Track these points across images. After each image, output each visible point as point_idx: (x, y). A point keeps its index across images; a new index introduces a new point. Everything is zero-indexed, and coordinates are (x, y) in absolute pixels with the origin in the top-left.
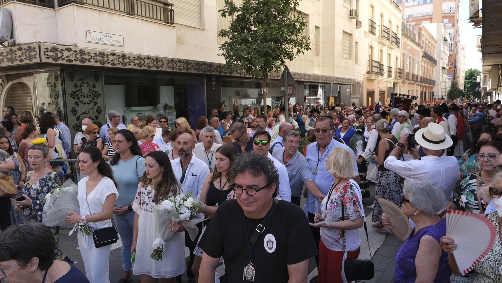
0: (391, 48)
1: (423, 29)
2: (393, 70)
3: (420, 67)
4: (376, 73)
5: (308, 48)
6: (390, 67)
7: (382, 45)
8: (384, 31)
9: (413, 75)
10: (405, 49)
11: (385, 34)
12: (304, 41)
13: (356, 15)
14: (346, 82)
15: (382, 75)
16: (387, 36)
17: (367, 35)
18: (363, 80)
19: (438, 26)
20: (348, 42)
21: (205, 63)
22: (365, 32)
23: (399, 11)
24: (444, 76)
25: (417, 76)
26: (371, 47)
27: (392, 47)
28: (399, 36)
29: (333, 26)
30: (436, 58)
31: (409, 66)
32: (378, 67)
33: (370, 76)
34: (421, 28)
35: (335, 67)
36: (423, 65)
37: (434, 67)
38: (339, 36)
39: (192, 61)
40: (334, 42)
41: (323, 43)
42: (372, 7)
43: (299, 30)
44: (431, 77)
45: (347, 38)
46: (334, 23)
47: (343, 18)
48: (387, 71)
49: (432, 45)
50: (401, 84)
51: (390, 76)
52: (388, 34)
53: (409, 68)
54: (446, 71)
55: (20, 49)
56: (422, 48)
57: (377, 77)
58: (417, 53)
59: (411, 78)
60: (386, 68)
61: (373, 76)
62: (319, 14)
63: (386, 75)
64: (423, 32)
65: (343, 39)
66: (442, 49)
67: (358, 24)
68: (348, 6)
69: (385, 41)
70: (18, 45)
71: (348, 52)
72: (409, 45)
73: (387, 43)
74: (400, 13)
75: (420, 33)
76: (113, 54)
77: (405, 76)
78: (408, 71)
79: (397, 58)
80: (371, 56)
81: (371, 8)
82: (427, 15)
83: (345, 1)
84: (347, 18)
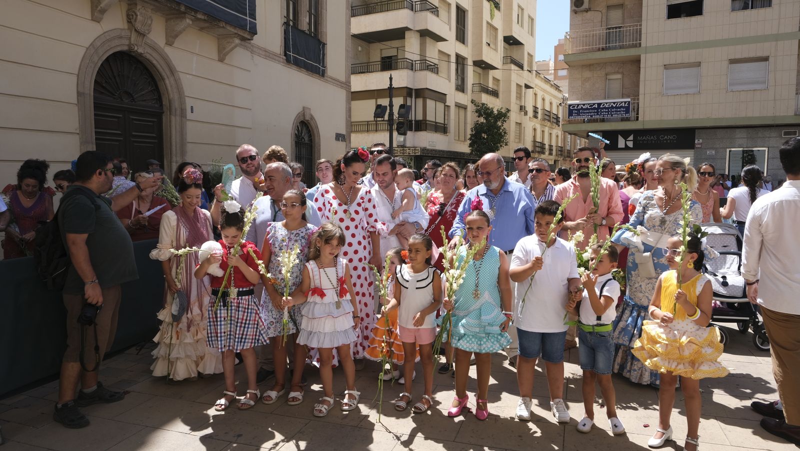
0: (552, 128)
2: (554, 149)
4: (539, 152)
5: (506, 145)
6: (551, 146)
7: (544, 127)
8: (545, 114)
11: (547, 117)
12: (505, 141)
13: (524, 108)
15: (544, 153)
16: (548, 118)
17: (532, 119)
20: (519, 130)
21: (456, 152)
22: (530, 118)
23: (559, 91)
26: (535, 130)
28: (560, 115)
31: (570, 143)
32: (540, 147)
38: (513, 127)
42: (536, 94)
45: (518, 127)
47: (516, 113)
48: (548, 150)
50: (562, 161)
51: (551, 154)
52: (549, 116)
55: (409, 149)
60: (547, 147)
63: (547, 153)
65: (516, 128)
67: (526, 114)
68: (518, 102)
69: (547, 123)
70: (407, 147)
71: (518, 137)
73: (549, 124)
74: (560, 93)
76: (434, 150)
77: (566, 154)
78: (568, 148)
79: (557, 136)
80: (534, 137)
81: (534, 95)
83: (516, 99)
84: (518, 112)
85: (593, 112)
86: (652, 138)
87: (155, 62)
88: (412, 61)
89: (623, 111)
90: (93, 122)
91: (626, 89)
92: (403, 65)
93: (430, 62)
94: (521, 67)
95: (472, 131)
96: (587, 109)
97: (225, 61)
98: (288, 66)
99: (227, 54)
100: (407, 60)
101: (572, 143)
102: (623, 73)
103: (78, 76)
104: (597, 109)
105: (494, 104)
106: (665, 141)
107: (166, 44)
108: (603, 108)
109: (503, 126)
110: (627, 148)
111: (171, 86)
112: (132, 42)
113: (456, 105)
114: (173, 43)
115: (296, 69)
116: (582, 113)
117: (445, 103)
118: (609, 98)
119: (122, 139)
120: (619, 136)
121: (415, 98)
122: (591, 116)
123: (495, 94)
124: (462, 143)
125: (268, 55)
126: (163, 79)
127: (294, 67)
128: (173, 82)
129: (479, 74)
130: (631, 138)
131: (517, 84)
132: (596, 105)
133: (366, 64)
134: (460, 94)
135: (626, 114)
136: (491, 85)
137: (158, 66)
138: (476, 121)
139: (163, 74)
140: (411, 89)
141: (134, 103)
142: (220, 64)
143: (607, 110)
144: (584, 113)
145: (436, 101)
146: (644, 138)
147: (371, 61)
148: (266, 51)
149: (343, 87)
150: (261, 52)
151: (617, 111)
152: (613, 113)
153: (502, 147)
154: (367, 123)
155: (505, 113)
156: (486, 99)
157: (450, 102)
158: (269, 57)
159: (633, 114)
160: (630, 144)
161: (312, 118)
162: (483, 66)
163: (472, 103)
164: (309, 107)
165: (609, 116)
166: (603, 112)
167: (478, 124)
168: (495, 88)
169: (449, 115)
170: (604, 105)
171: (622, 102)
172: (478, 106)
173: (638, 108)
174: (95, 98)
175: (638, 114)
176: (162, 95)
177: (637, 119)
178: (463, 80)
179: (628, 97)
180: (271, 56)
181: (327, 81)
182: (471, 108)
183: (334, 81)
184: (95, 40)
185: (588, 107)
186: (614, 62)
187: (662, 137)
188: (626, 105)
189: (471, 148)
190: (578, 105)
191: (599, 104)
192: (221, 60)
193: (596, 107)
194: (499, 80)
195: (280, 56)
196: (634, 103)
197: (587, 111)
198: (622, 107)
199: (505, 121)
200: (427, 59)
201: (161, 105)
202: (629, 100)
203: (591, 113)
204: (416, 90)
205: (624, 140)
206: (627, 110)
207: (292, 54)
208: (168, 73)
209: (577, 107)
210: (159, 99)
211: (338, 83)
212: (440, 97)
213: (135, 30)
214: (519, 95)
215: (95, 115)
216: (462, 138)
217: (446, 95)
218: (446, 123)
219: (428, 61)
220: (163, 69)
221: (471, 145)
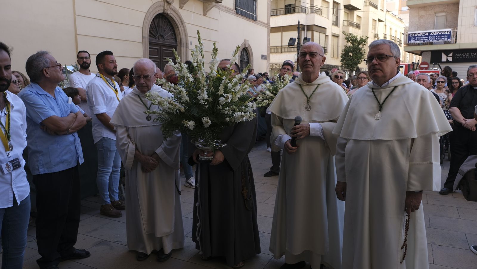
12: (364, 58)
13: (378, 36)
23: (402, 23)
31: (408, 58)
43: (363, 54)
52: (394, 40)
53: (408, 59)
68: (373, 31)
83: (372, 29)
84: (373, 38)
85: (425, 39)
86: (466, 54)
87: (174, 18)
88: (305, 7)
89: (446, 37)
90: (149, 52)
91: (449, 22)
92: (299, 11)
93: (316, 7)
94: (376, 7)
95: (343, 52)
96: (421, 36)
97: (207, 15)
98: (237, 16)
99: (208, 11)
100: (302, 7)
101: (410, 59)
102: (447, 12)
103: (143, 28)
104: (428, 36)
105: (358, 34)
106: (475, 57)
107: (180, 8)
108: (432, 36)
109: (363, 48)
110: (448, 62)
111: (182, 31)
112: (165, 8)
113: (332, 35)
114: (183, 7)
115: (241, 17)
116: (417, 39)
117: (325, 34)
118: (436, 29)
119: (159, 60)
120: (443, 53)
121: (307, 31)
122: (424, 41)
123: (358, 26)
124: (336, 59)
125: (227, 10)
126: (178, 27)
127: (240, 16)
128: (182, 29)
129: (347, 13)
130: (451, 55)
131: (373, 19)
132: (428, 33)
133: (276, 10)
134: (335, 27)
135: (448, 39)
136: (355, 20)
137: (176, 20)
138: (345, 45)
139: (178, 24)
140: (304, 25)
141: (164, 41)
142: (204, 17)
143: (435, 37)
144: (419, 39)
145: (320, 32)
146: (460, 55)
147: (278, 8)
148: (226, 8)
149: (266, 26)
150: (223, 8)
151: (442, 37)
152: (439, 39)
153: (362, 62)
154: (276, 47)
155: (365, 39)
156: (352, 31)
157: (329, 32)
158: (227, 11)
159: (453, 39)
160: (450, 59)
161: (249, 46)
162: (350, 8)
163: (343, 33)
164: (248, 40)
165: (436, 41)
166: (432, 38)
167: (346, 47)
168: (358, 22)
169: (328, 42)
170: (433, 33)
171: (445, 31)
172: (347, 35)
173: (457, 35)
174: (149, 39)
175: (456, 39)
176: (177, 36)
177: (456, 42)
178: (337, 18)
179: (450, 27)
180: (229, 10)
181: (257, 24)
182: (342, 37)
183: (261, 23)
184: (149, 9)
185: (422, 35)
186: (441, 5)
187: (472, 54)
188: (448, 33)
189: (342, 63)
190: (415, 34)
191: (430, 33)
192: (205, 15)
193: (428, 35)
194: (360, 17)
195: (233, 10)
196: (454, 32)
197: (421, 38)
198: (445, 34)
199: (365, 45)
200: (315, 6)
201: (176, 41)
202: (450, 30)
203: (424, 39)
204: (307, 26)
205: (446, 57)
206: (449, 37)
207: (239, 8)
208: (180, 24)
209: (414, 35)
210: (175, 39)
211: (264, 24)
212: (322, 29)
213: (167, 2)
214: (374, 27)
215: (150, 48)
216: (336, 56)
217: (326, 28)
218: (326, 47)
219: (315, 7)
220: (178, 22)
221: (342, 61)
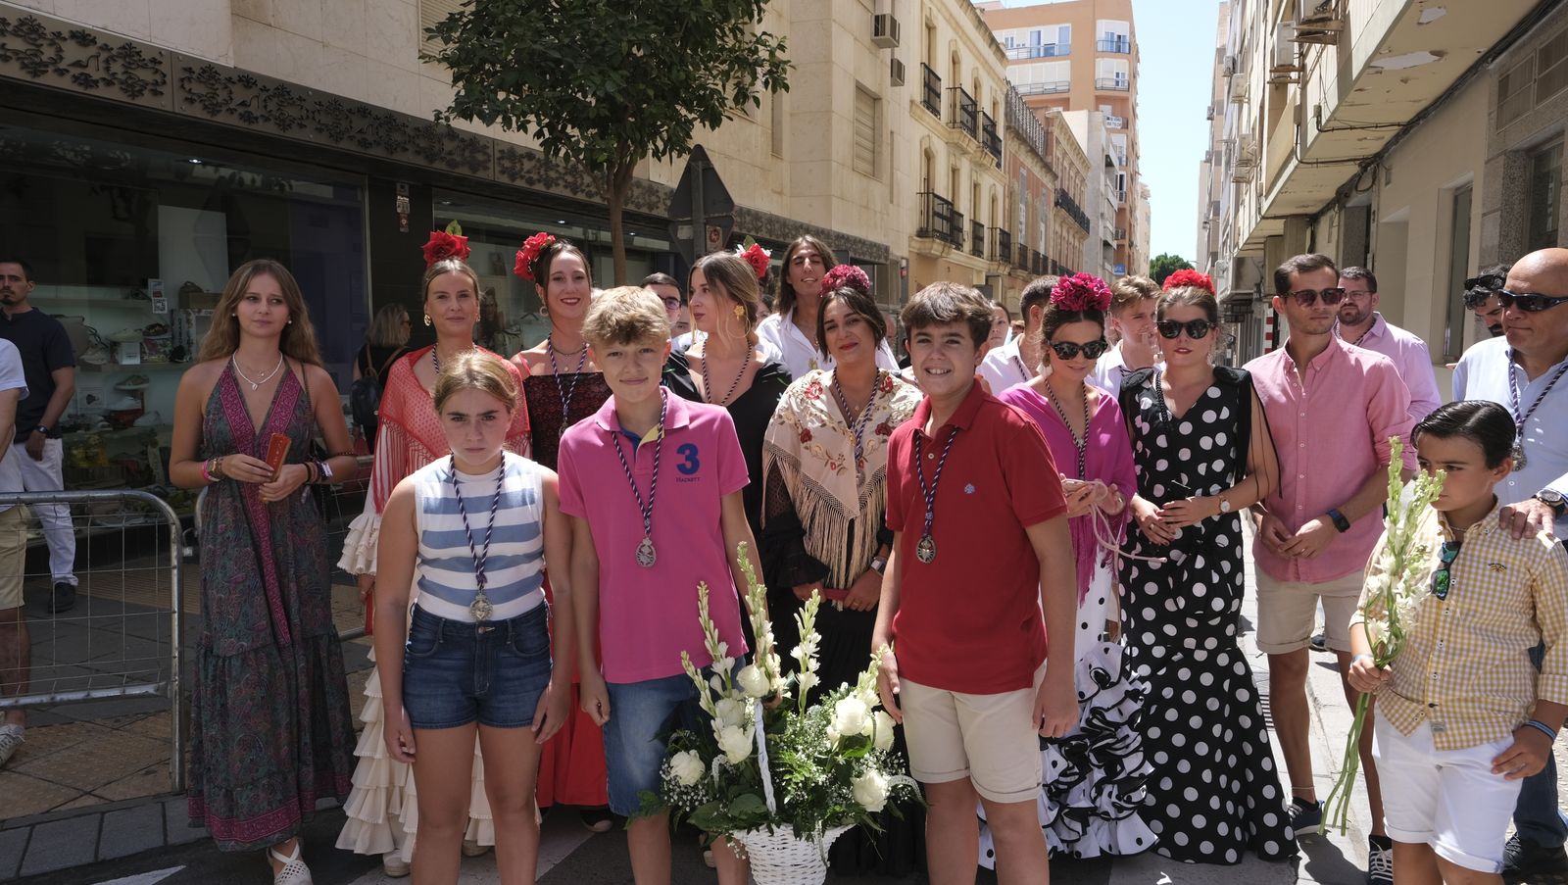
0: (981, 165)
1: (1057, 122)
2: (986, 234)
3: (1051, 235)
4: (943, 237)
6: (977, 226)
7: (957, 154)
8: (963, 108)
9: (1036, 254)
10: (1014, 176)
11: (966, 118)
14: (864, 254)
15: (959, 247)
16: (969, 124)
17: (919, 112)
18: (906, 254)
19: (1089, 121)
20: (870, 124)
21: (364, 110)
22: (912, 102)
24: (1108, 266)
25: (1046, 258)
26: (928, 156)
27: (985, 162)
28: (1001, 133)
29: (828, 61)
30: (1088, 212)
32: (948, 219)
33: (928, 245)
34: (1053, 119)
35: (834, 201)
36: (1058, 229)
37: (1082, 238)
38: (844, 99)
39: (307, 89)
40: (829, 112)
41: (791, 115)
42: (930, 28)
44: (1076, 266)
45: (869, 111)
46: (829, 49)
47: (856, 39)
48: (971, 235)
49: (1078, 172)
50: (1006, 280)
51: (977, 251)
54: (1111, 254)
56: (1056, 177)
57: (946, 249)
58: (1044, 191)
59: (1030, 264)
60: (967, 227)
61: (935, 246)
62: (780, 15)
63: (967, 246)
64: (1056, 132)
65: (857, 108)
66: (1102, 188)
67: (897, 71)
69: (967, 141)
71: (868, 155)
72: (1022, 165)
73: (972, 146)
75: (1048, 134)
77: (1017, 256)
78: (1021, 242)
79: (994, 200)
80: (928, 180)
81: (926, 31)
82: (1056, 92)
